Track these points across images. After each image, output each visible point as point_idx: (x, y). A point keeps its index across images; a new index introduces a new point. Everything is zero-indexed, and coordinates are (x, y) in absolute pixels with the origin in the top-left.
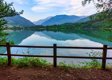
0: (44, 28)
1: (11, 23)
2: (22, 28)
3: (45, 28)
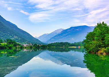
1: (17, 39)
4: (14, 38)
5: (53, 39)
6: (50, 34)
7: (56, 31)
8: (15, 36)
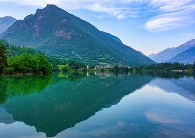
0: (186, 71)
1: (108, 59)
2: (131, 69)
3: (191, 71)
4: (105, 57)
5: (179, 57)
6: (177, 48)
7: (188, 42)
8: (106, 55)
